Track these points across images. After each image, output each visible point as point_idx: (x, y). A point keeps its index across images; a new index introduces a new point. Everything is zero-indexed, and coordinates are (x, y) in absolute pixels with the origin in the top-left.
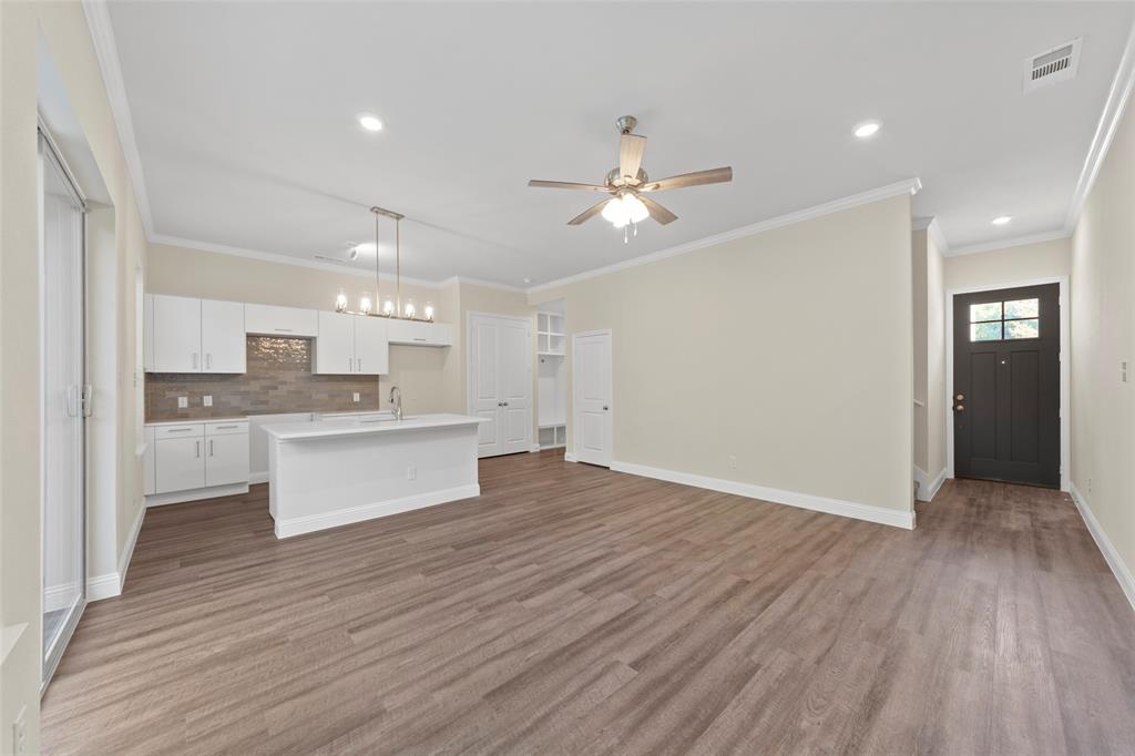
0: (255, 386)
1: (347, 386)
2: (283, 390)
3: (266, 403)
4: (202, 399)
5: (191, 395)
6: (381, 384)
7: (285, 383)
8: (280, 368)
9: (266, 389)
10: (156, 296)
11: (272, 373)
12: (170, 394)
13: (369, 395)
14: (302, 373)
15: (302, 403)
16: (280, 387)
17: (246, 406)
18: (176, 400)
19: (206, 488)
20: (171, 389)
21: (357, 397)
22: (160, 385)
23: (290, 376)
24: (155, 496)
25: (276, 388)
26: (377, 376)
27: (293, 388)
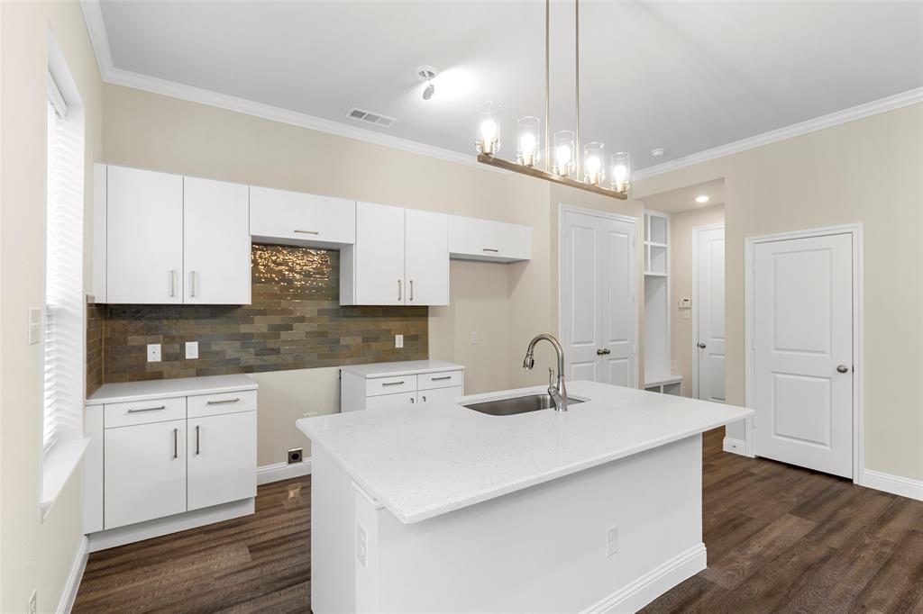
0: (260, 325)
1: (387, 324)
2: (300, 331)
3: (276, 351)
4: (183, 348)
5: (167, 341)
6: (432, 321)
7: (302, 319)
8: (295, 296)
9: (276, 330)
10: (112, 168)
11: (284, 304)
12: (134, 340)
13: (415, 338)
14: (326, 304)
15: (325, 351)
16: (296, 325)
17: (249, 358)
18: (144, 350)
19: (187, 512)
20: (137, 332)
21: (399, 342)
22: (120, 324)
23: (309, 308)
24: (105, 533)
25: (290, 328)
26: (426, 308)
27: (314, 327)
